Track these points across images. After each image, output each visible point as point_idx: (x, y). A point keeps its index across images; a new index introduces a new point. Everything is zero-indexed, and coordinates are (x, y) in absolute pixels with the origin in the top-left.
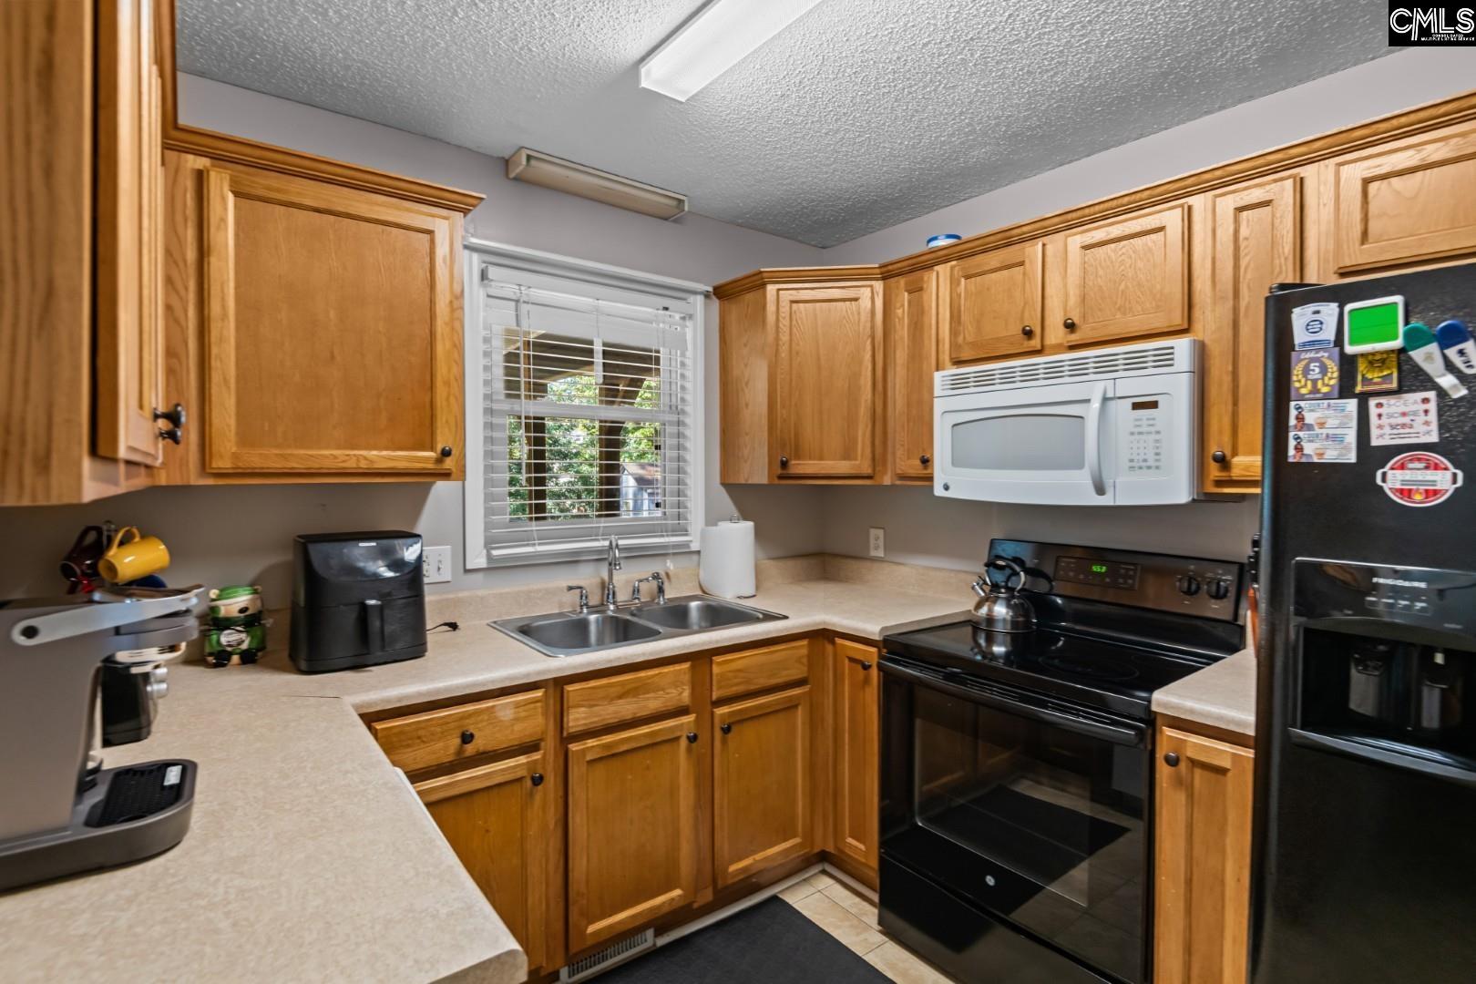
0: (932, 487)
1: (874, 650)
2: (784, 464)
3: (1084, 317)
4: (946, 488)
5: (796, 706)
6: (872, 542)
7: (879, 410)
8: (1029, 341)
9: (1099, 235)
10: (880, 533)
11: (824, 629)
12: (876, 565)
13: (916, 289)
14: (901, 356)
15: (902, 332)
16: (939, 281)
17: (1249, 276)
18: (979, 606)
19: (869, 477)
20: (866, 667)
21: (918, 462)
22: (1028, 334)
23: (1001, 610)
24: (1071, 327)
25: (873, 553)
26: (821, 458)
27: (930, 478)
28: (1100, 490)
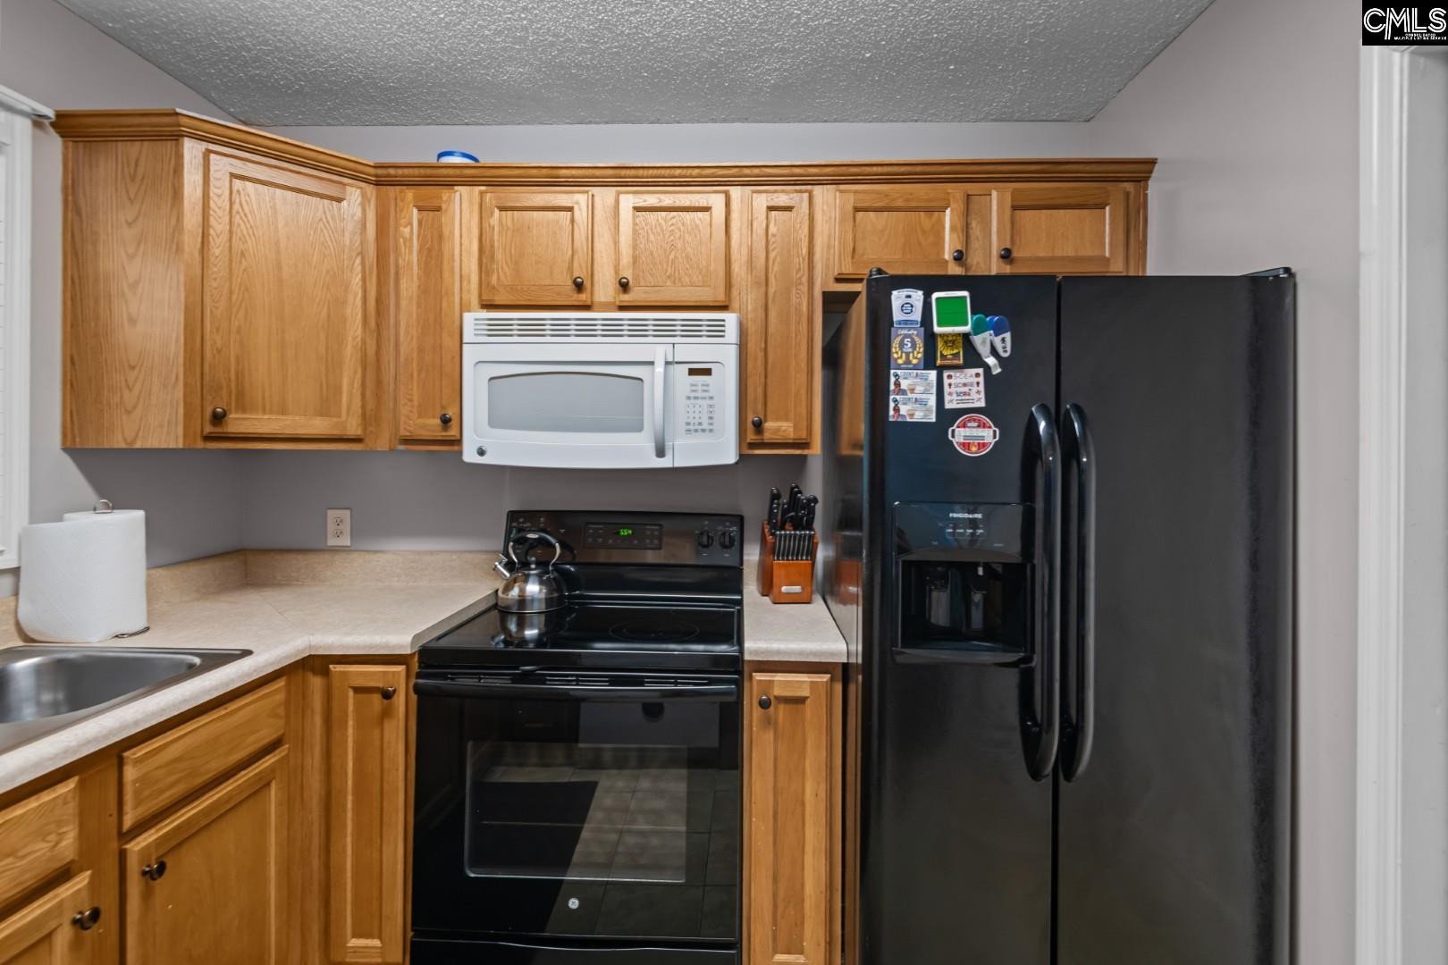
0: (461, 453)
1: (401, 669)
2: (218, 418)
3: (636, 277)
4: (481, 452)
5: (268, 784)
6: (331, 527)
7: (371, 351)
8: (579, 294)
9: (651, 200)
10: (346, 515)
11: (311, 656)
12: (339, 558)
13: (431, 209)
14: (409, 286)
15: (410, 257)
16: (463, 205)
17: (776, 269)
18: (507, 588)
19: (358, 440)
20: (387, 695)
21: (438, 421)
22: (579, 287)
23: (533, 588)
24: (624, 286)
25: (332, 542)
26: (283, 411)
27: (458, 442)
28: (660, 452)
